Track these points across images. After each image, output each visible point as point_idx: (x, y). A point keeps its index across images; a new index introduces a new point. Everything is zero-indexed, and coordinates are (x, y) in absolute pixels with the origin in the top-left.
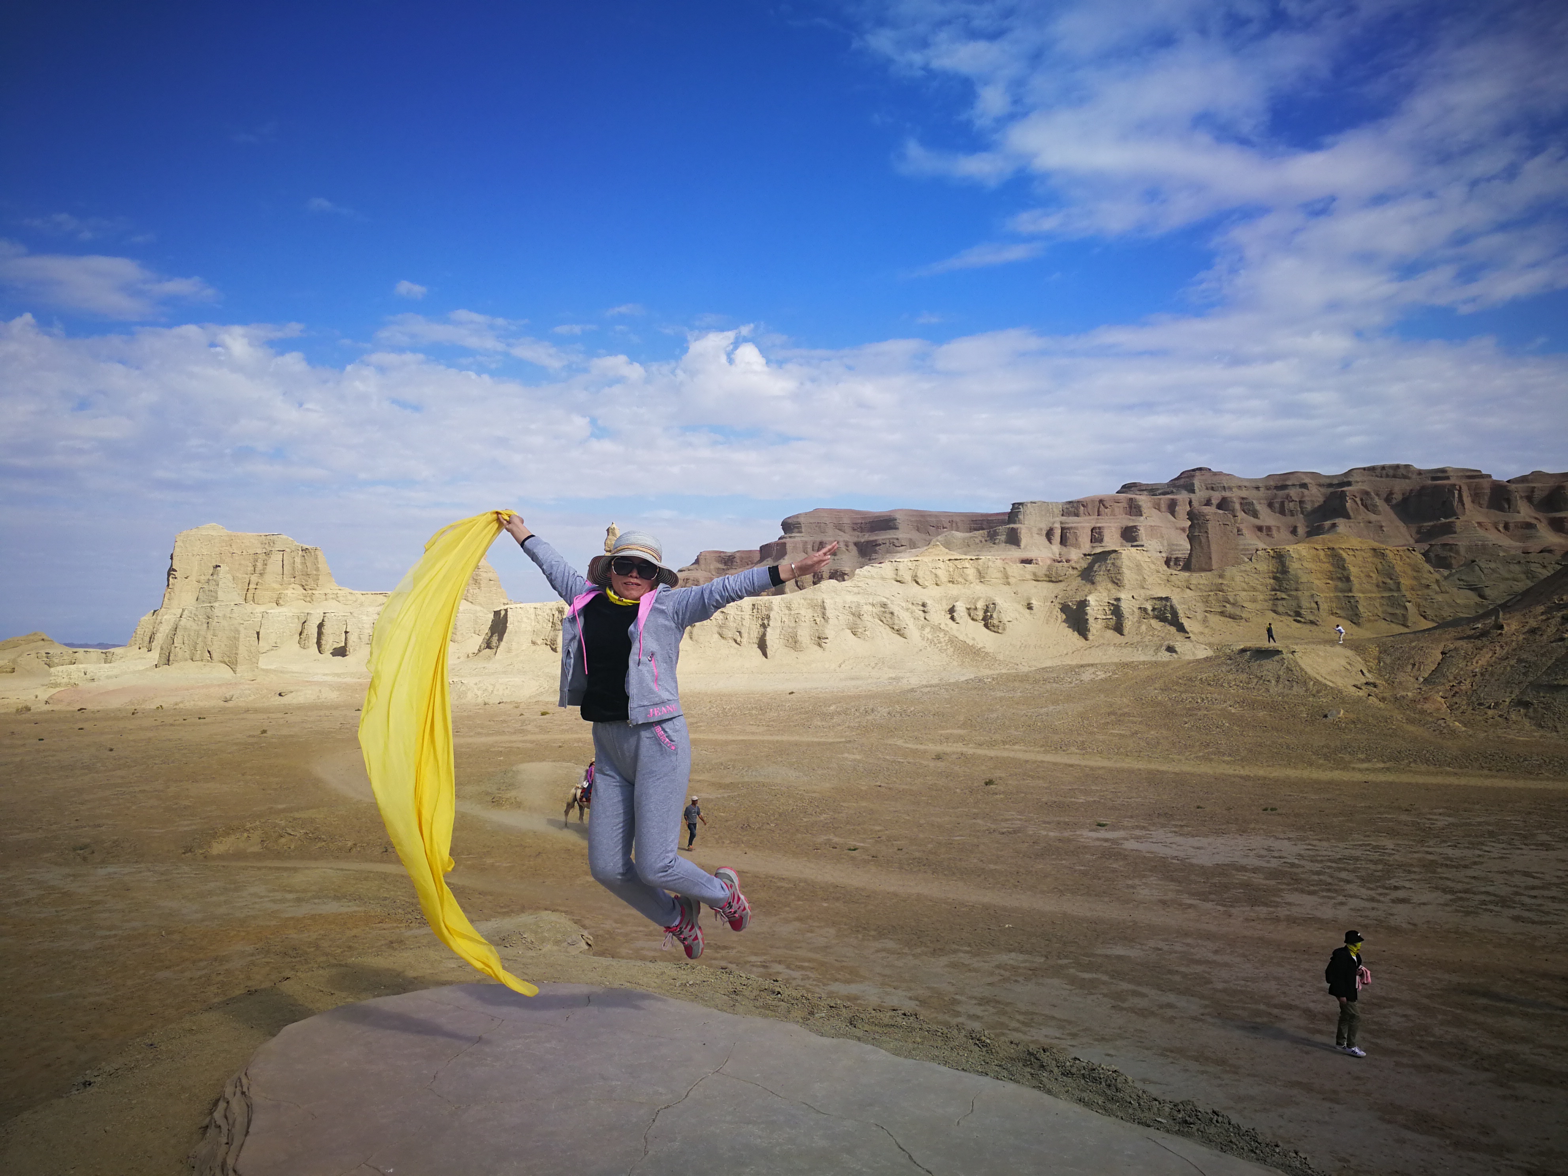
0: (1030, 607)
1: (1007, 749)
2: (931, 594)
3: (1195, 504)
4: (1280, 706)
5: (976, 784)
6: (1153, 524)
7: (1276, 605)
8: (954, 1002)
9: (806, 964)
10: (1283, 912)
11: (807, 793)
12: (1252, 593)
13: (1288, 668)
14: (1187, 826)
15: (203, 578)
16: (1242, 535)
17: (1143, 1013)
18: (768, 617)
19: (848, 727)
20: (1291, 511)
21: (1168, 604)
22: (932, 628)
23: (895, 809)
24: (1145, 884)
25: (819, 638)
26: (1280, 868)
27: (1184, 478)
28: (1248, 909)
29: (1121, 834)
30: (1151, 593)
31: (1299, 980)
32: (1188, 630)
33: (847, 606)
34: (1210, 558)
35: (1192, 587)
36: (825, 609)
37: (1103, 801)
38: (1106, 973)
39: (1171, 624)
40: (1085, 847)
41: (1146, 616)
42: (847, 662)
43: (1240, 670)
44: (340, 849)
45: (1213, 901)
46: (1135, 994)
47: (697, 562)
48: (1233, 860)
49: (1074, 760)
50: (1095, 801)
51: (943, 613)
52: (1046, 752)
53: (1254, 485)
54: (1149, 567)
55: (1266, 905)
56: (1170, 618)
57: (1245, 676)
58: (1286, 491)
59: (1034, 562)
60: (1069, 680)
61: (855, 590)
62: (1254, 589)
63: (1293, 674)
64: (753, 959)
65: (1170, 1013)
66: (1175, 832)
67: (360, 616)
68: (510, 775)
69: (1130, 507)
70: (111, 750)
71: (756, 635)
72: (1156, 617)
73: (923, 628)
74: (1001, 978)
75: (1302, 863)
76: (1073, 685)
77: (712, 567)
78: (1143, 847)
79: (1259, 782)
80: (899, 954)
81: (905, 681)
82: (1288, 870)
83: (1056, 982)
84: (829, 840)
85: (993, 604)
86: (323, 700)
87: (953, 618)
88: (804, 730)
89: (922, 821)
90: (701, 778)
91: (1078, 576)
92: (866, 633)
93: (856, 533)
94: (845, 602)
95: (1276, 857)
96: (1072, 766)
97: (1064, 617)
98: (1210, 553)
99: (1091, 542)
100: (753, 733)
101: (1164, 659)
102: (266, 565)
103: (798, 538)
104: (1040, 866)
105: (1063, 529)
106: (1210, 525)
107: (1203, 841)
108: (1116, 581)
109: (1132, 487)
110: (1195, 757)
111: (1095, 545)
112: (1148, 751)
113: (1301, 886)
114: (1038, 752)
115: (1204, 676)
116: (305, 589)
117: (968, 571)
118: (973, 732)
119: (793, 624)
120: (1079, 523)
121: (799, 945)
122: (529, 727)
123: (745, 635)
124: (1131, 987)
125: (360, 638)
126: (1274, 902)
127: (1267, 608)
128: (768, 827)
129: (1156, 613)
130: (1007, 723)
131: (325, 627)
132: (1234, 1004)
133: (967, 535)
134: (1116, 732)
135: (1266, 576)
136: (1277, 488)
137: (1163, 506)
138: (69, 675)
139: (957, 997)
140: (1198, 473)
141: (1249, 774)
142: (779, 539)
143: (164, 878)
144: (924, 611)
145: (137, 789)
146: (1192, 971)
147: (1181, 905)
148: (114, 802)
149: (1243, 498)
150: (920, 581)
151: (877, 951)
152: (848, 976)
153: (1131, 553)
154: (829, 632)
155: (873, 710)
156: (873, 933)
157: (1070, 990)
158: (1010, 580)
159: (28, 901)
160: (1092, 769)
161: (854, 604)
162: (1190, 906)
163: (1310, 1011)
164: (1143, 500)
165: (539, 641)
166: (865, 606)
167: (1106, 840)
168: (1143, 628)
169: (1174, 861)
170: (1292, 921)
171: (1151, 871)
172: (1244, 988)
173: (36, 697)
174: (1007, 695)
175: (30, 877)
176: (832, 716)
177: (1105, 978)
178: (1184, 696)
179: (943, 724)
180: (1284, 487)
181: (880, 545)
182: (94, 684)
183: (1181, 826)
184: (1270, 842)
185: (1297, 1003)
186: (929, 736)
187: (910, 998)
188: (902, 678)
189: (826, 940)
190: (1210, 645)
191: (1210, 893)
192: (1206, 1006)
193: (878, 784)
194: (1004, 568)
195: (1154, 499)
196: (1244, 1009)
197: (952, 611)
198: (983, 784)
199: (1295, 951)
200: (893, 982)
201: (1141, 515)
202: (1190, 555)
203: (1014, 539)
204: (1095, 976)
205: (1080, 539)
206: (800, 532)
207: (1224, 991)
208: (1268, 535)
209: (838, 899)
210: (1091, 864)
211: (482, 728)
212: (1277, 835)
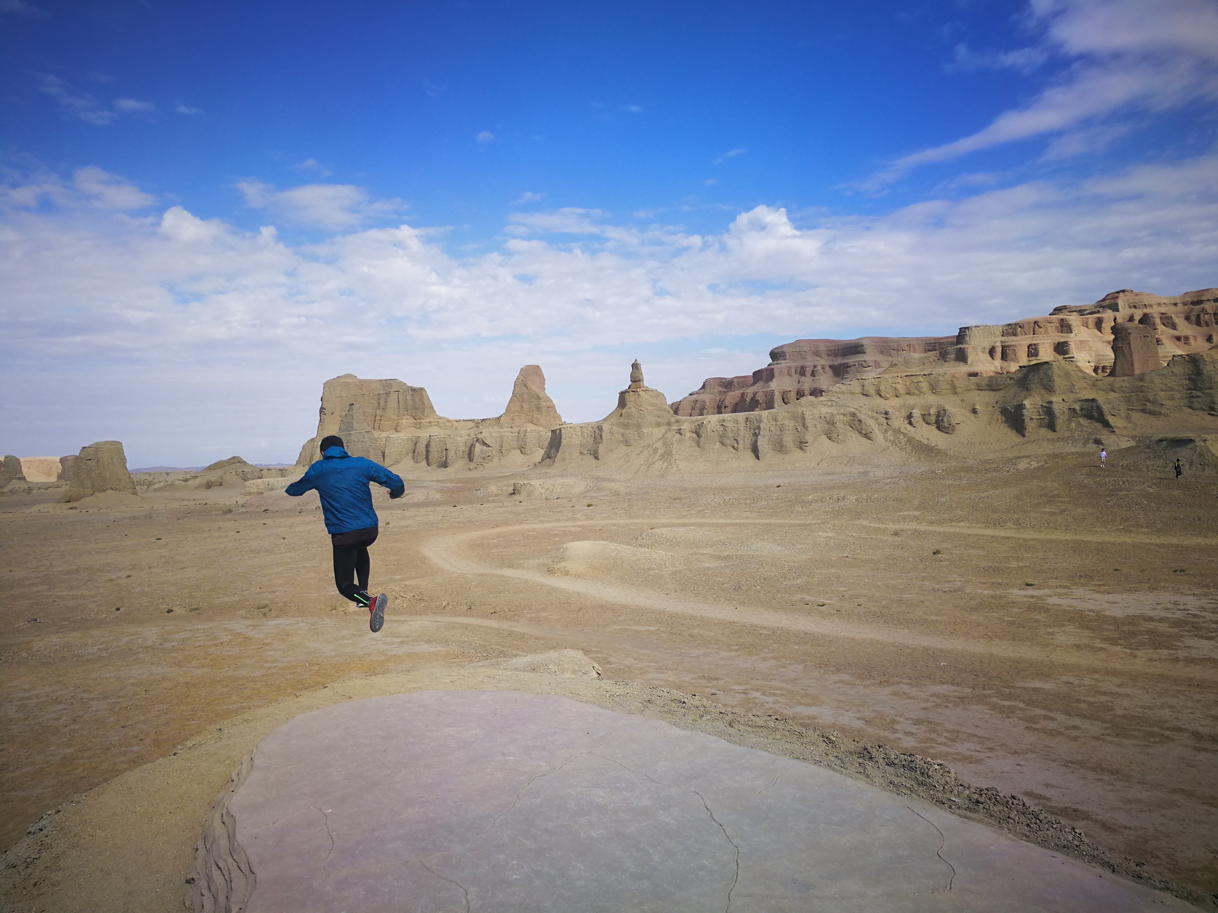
0: (974, 411)
1: (954, 525)
2: (892, 404)
3: (1119, 320)
4: (1193, 486)
5: (926, 554)
6: (1082, 339)
7: (1192, 402)
8: (894, 722)
9: (778, 692)
10: (1181, 654)
11: (787, 562)
12: (1169, 393)
13: (1200, 453)
14: (1104, 585)
15: (344, 413)
16: (1163, 344)
17: (1052, 733)
18: (759, 428)
19: (824, 512)
20: (1206, 322)
21: (1095, 404)
22: (893, 431)
23: (858, 575)
24: (1063, 631)
25: (801, 443)
26: (1183, 618)
27: (1109, 299)
28: (1151, 651)
29: (1046, 591)
30: (1079, 396)
31: (1191, 708)
32: (1113, 425)
33: (823, 416)
34: (1133, 365)
35: (1115, 389)
36: (805, 419)
37: (1032, 566)
38: (1023, 701)
39: (1098, 421)
40: (1014, 602)
41: (1075, 415)
42: (824, 461)
43: (1157, 457)
44: (437, 607)
45: (1121, 645)
46: (1046, 718)
47: (704, 387)
48: (1142, 612)
49: (1010, 534)
50: (1025, 566)
51: (902, 419)
52: (986, 527)
53: (1173, 302)
54: (1077, 375)
55: (1168, 648)
56: (1096, 416)
57: (1162, 461)
58: (1201, 306)
59: (979, 375)
60: (1007, 469)
61: (829, 403)
62: (1172, 389)
63: (1205, 459)
64: (737, 687)
65: (1075, 733)
66: (1094, 590)
67: (456, 437)
68: (561, 551)
69: (1062, 326)
70: (284, 539)
71: (749, 442)
72: (1084, 416)
73: (886, 431)
74: (934, 704)
75: (1203, 614)
76: (1010, 473)
77: (715, 391)
78: (1065, 603)
79: (1172, 549)
80: (852, 684)
81: (871, 475)
82: (1191, 620)
83: (980, 708)
84: (803, 598)
85: (944, 410)
86: (431, 500)
87: (910, 423)
88: (788, 515)
89: (879, 583)
90: (705, 552)
91: (1015, 385)
92: (839, 437)
93: (831, 358)
94: (820, 413)
95: (1181, 610)
96: (1008, 538)
97: (1004, 418)
98: (1132, 361)
99: (1028, 356)
100: (747, 518)
101: (1092, 450)
102: (387, 402)
103: (783, 364)
104: (974, 618)
105: (1003, 347)
106: (1132, 338)
107: (1117, 597)
108: (1048, 388)
109: (1062, 309)
110: (1116, 530)
111: (1031, 359)
112: (1075, 526)
113: (1200, 633)
114: (980, 528)
115: (1125, 463)
116: (415, 419)
117: (922, 385)
118: (926, 513)
119: (779, 432)
120: (1016, 341)
121: (773, 678)
122: (578, 516)
123: (741, 442)
124: (1043, 712)
125: (456, 454)
126: (1175, 645)
127: (1182, 404)
128: (755, 588)
129: (1084, 412)
130: (954, 505)
131: (431, 447)
132: (1131, 727)
133: (923, 355)
134: (1047, 510)
135: (1183, 377)
136: (1194, 303)
137: (1091, 323)
138: (258, 486)
139: (897, 718)
140: (1121, 294)
141: (1163, 542)
142: (769, 365)
143: (313, 627)
144: (886, 418)
145: (300, 566)
146: (1097, 700)
147: (1092, 648)
148: (285, 575)
149: (1163, 314)
150: (883, 394)
151: (835, 683)
152: (810, 701)
153: (1061, 364)
154: (809, 438)
155: (843, 498)
156: (831, 669)
157: (991, 714)
158: (957, 391)
159: (222, 643)
160: (1025, 540)
161: (828, 415)
162: (1101, 649)
163: (1198, 734)
164: (1073, 319)
165: (585, 452)
166: (837, 416)
167: (1033, 597)
168: (1073, 425)
169: (1091, 613)
170: (1190, 661)
171: (1069, 621)
172: (1141, 714)
173: (237, 502)
174: (955, 483)
175: (224, 627)
176: (810, 503)
177: (1021, 705)
178: (1107, 479)
179: (901, 507)
180: (1200, 302)
181: (850, 366)
182: (274, 492)
183: (1100, 585)
184: (1178, 598)
185: (1187, 726)
186: (889, 517)
187: (858, 719)
188: (869, 472)
189: (795, 674)
190: (1133, 437)
191: (1119, 639)
192: (1106, 728)
193: (845, 555)
194: (952, 381)
195: (1083, 319)
196: (1139, 730)
197: (909, 417)
198: (932, 554)
199: (1190, 685)
200: (846, 706)
201: (1072, 332)
202: (1115, 363)
203: (962, 357)
204: (1013, 703)
205: (1018, 355)
206: (785, 359)
207: (1124, 716)
208: (1185, 343)
209: (806, 643)
210: (1018, 616)
211: (544, 517)
212: (1184, 592)
